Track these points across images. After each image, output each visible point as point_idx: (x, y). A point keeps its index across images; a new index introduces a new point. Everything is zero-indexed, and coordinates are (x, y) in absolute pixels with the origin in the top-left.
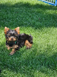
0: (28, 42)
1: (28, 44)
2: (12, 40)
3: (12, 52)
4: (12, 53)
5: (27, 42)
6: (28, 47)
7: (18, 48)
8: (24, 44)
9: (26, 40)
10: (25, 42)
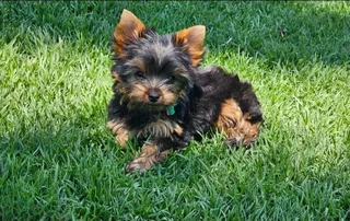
0: (239, 113)
1: (235, 124)
2: (154, 99)
3: (143, 159)
4: (140, 163)
5: (231, 109)
6: (238, 139)
7: (181, 137)
8: (215, 119)
9: (228, 101)
10: (218, 111)
